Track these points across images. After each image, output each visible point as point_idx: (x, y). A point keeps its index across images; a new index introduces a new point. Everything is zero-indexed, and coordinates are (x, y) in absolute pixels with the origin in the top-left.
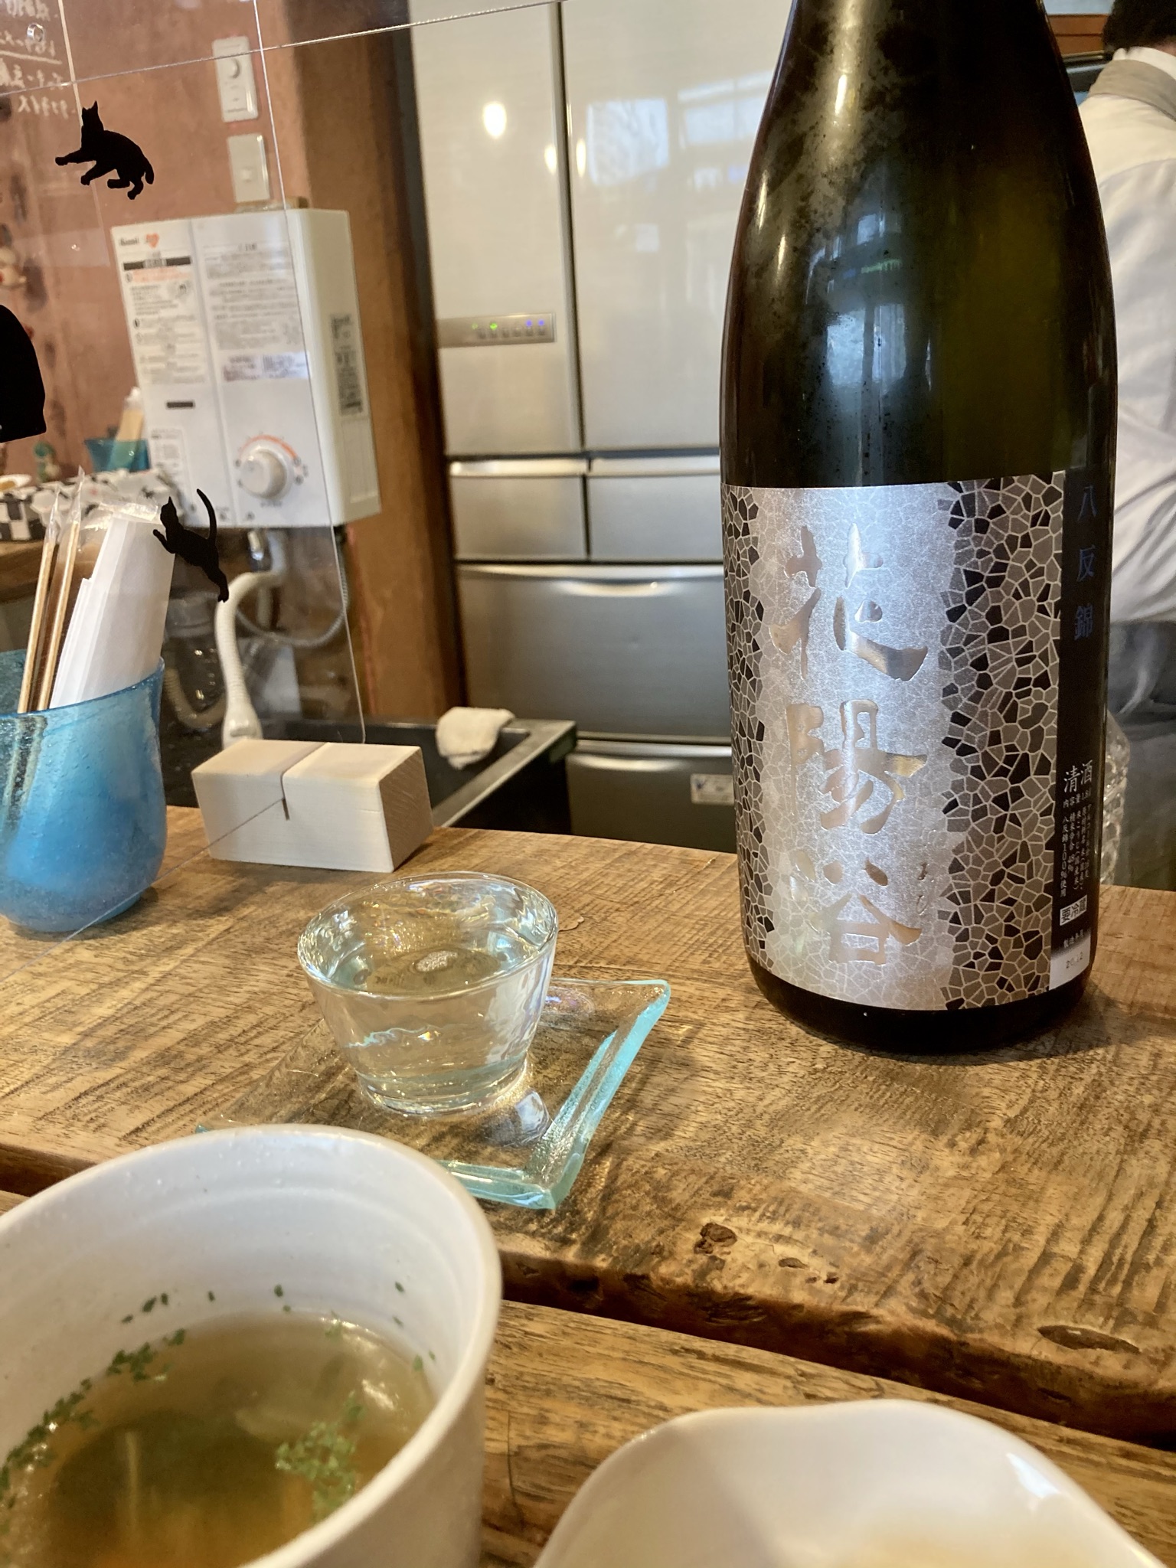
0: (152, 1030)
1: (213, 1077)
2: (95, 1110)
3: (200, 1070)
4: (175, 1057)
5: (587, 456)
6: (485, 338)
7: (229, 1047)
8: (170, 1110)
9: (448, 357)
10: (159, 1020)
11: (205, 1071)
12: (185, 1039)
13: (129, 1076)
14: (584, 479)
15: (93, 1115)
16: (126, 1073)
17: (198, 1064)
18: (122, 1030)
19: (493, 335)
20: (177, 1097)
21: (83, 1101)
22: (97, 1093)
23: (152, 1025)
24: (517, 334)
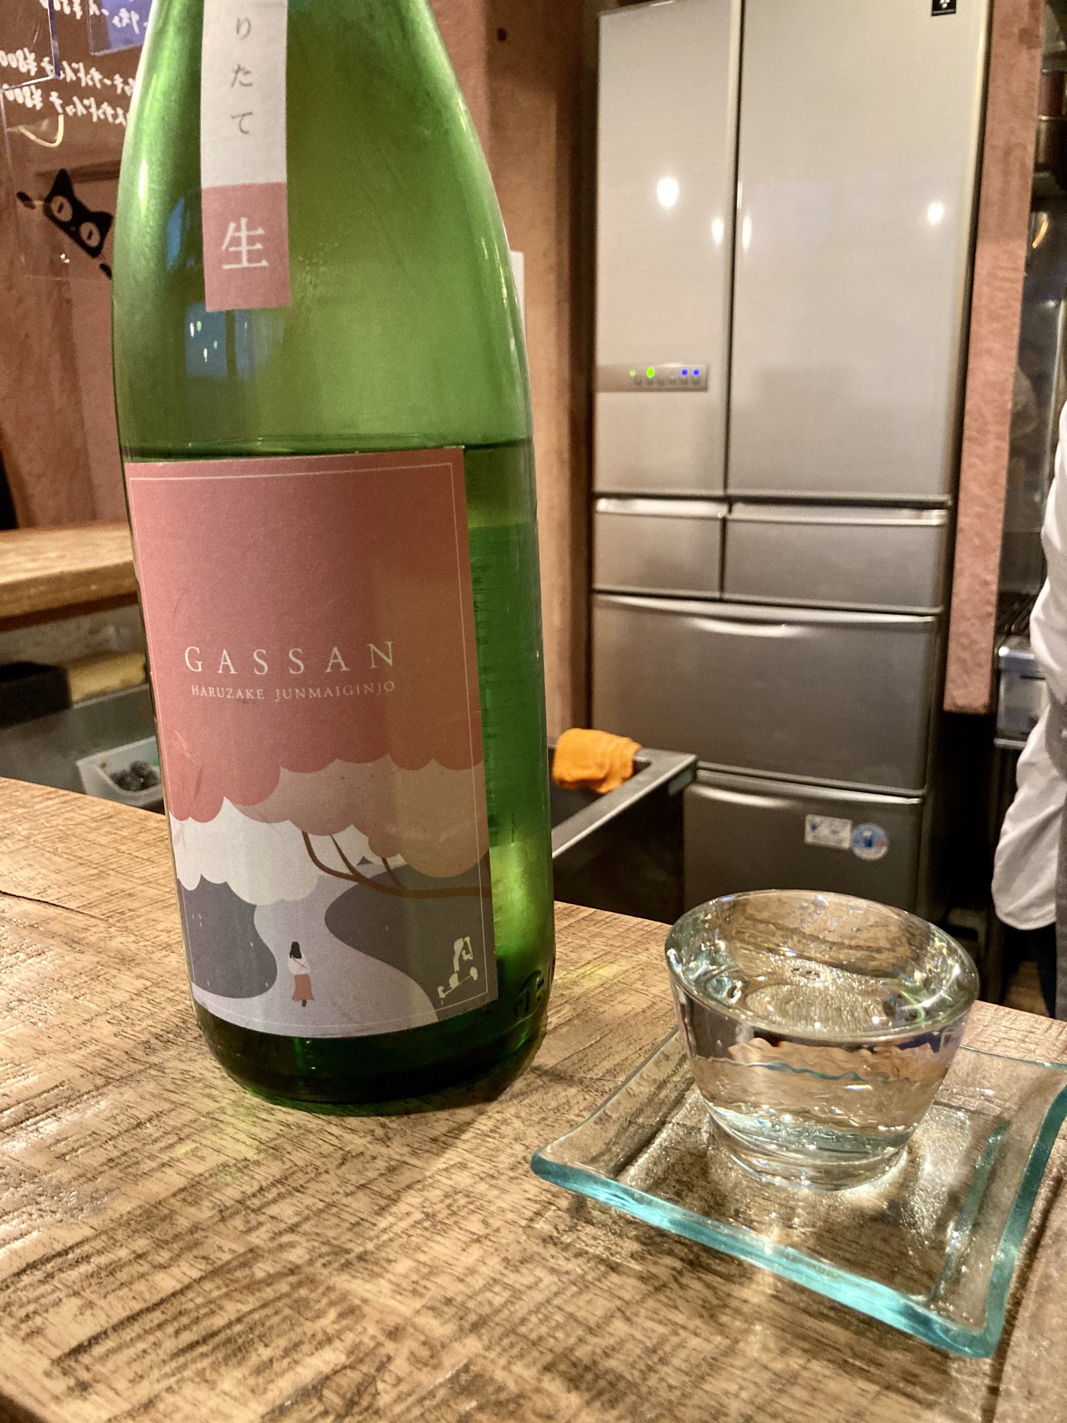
0: (148, 1165)
1: (202, 1265)
2: (37, 1299)
3: (189, 1248)
4: (164, 1219)
5: (729, 501)
6: (641, 385)
7: (237, 1212)
8: (133, 1318)
9: (604, 401)
10: (161, 1150)
11: (195, 1252)
12: (183, 1190)
13: (98, 1244)
14: (724, 521)
15: (31, 1308)
16: (96, 1237)
17: (189, 1238)
18: (111, 1160)
19: (650, 382)
20: (147, 1296)
21: (26, 1279)
22: (49, 1267)
23: (151, 1157)
24: (672, 382)
